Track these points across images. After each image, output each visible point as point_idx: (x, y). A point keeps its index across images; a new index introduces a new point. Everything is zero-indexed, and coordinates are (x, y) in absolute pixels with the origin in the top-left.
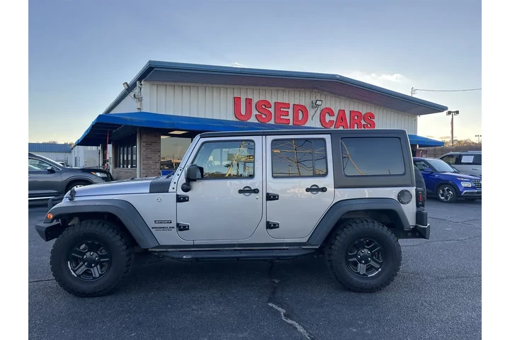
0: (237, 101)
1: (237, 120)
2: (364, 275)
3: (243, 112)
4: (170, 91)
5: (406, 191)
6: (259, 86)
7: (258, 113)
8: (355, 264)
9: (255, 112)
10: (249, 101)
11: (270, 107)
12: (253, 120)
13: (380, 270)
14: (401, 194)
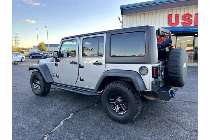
0: (170, 16)
1: (170, 26)
2: (117, 112)
3: (174, 22)
4: (135, 17)
5: (144, 67)
6: (184, 6)
7: (183, 21)
8: (114, 106)
9: (181, 21)
10: (177, 16)
11: (192, 17)
12: (180, 25)
13: (125, 112)
14: (141, 68)
